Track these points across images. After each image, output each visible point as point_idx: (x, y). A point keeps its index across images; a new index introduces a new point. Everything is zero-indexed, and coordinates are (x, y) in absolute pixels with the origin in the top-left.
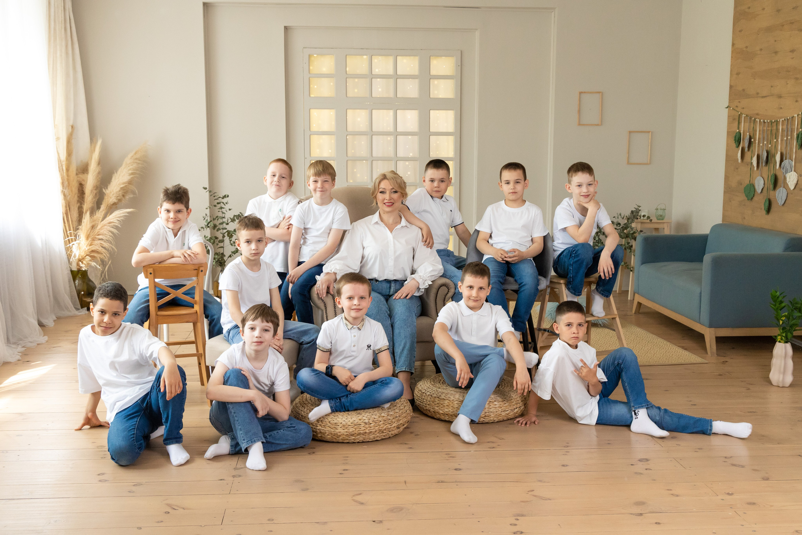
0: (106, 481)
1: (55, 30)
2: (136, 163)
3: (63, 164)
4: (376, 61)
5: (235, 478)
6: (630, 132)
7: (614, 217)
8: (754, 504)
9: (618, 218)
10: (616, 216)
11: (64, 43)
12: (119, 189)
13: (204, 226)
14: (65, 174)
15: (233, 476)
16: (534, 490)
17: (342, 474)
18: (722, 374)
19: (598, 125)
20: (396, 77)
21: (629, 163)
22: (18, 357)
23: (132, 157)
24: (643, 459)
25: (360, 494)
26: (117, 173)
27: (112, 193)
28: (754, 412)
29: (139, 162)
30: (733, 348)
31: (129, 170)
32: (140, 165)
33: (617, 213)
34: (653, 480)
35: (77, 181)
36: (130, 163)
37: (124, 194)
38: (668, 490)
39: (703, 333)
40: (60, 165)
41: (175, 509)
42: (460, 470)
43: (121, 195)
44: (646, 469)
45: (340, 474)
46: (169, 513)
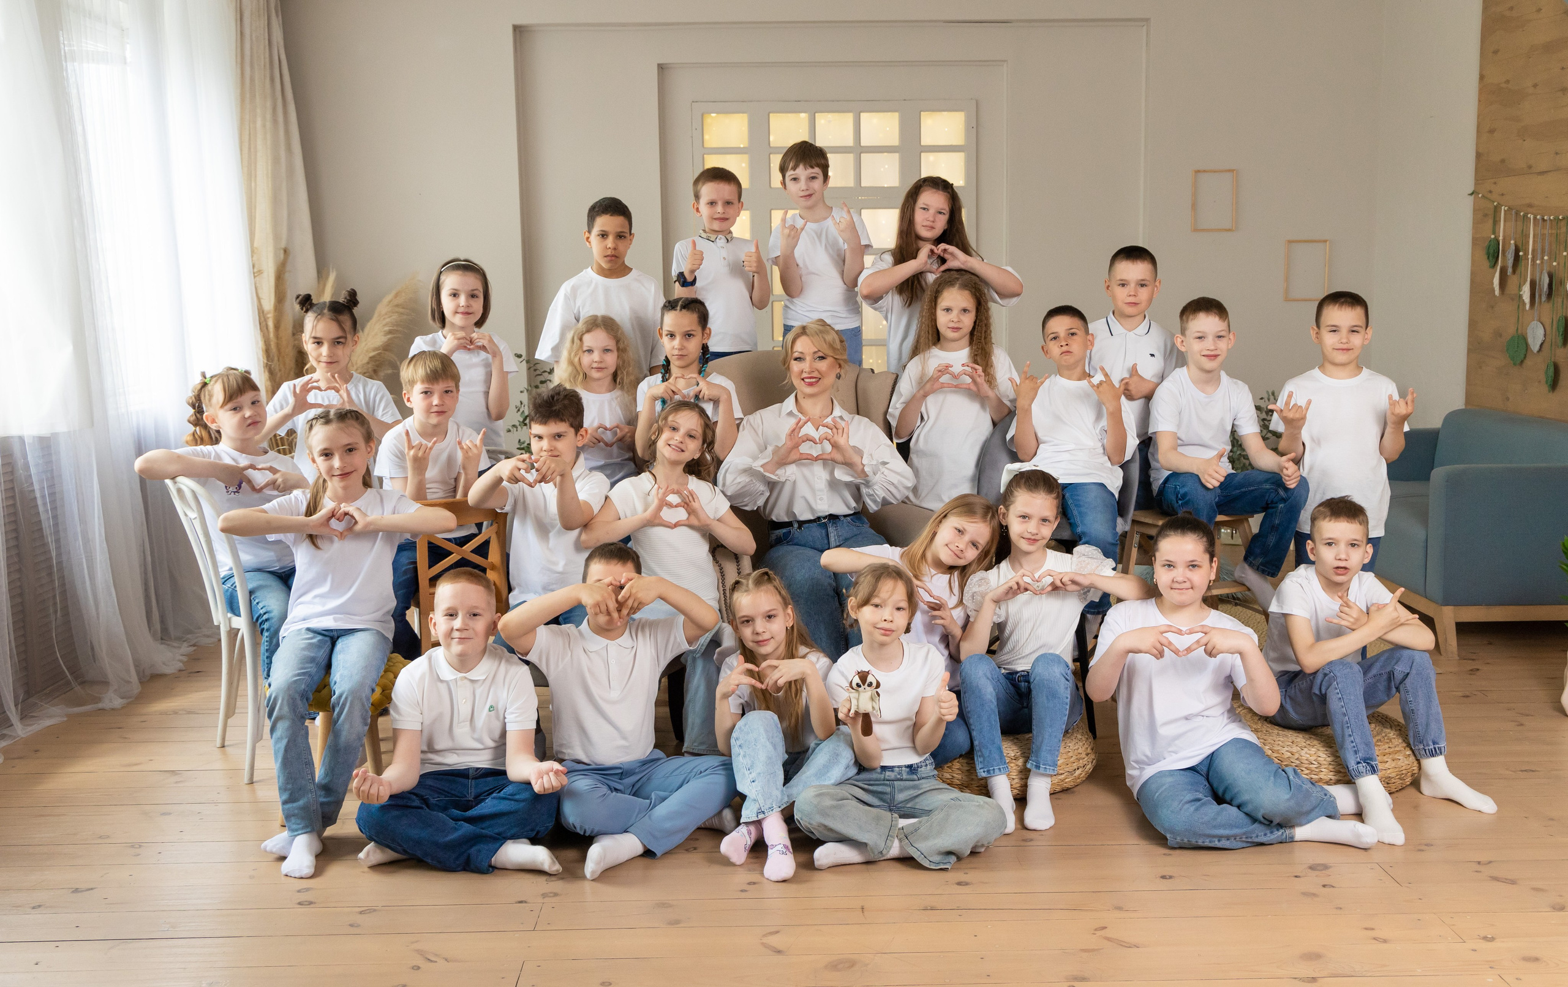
0: (311, 903)
1: (252, 80)
2: (397, 312)
3: (268, 318)
4: (823, 122)
5: (547, 899)
6: (1290, 242)
7: (1262, 399)
8: (1537, 959)
9: (1269, 400)
10: (1265, 396)
11: (269, 104)
12: (366, 360)
13: (517, 424)
14: (272, 335)
15: (543, 895)
16: (1105, 928)
17: (746, 891)
18: (1468, 693)
19: (1229, 230)
20: (858, 150)
21: (1287, 299)
22: (180, 665)
23: (390, 302)
24: (1319, 865)
25: (777, 932)
26: (363, 331)
27: (355, 367)
28: (1533, 771)
29: (401, 310)
30: (1490, 644)
31: (385, 325)
32: (405, 317)
33: (1268, 392)
34: (1337, 908)
35: (294, 346)
36: (386, 314)
37: (376, 368)
38: (1366, 929)
39: (1431, 615)
40: (263, 319)
41: (432, 961)
42: (967, 884)
43: (370, 370)
44: (1324, 886)
45: (742, 891)
46: (419, 968)
